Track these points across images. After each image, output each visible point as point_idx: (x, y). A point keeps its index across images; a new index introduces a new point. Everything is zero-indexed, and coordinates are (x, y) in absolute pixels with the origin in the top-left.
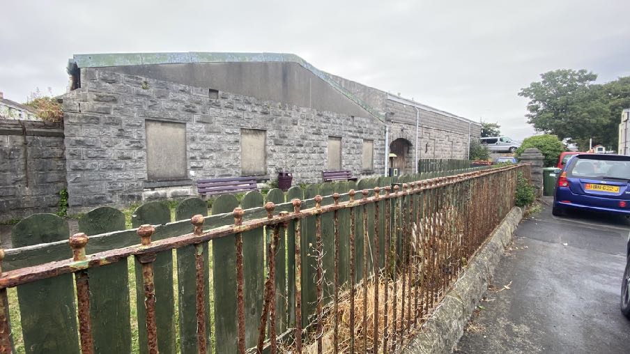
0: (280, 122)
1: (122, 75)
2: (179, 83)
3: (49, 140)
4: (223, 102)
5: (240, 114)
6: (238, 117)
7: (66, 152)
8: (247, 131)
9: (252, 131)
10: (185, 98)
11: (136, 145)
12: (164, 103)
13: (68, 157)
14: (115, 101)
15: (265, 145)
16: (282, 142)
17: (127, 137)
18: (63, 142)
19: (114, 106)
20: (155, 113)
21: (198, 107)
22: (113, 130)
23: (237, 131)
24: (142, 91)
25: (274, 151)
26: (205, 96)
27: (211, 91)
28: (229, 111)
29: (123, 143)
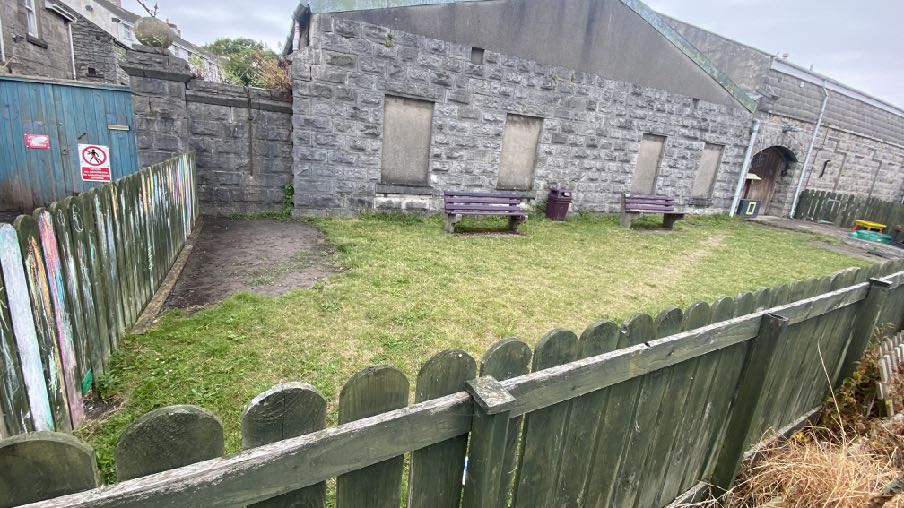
0: (568, 104)
1: (363, 25)
2: (431, 37)
3: (275, 116)
4: (488, 69)
5: (509, 89)
6: (505, 95)
7: (294, 134)
8: (515, 118)
9: (522, 118)
10: (437, 61)
11: (371, 131)
12: (410, 70)
13: (296, 141)
14: (351, 65)
15: (538, 143)
16: (565, 139)
17: (363, 120)
18: (289, 120)
19: (350, 71)
20: (398, 85)
21: (454, 77)
22: (346, 108)
23: (502, 117)
24: (385, 50)
25: (550, 153)
26: (464, 58)
27: (475, 49)
28: (495, 84)
29: (357, 128)
